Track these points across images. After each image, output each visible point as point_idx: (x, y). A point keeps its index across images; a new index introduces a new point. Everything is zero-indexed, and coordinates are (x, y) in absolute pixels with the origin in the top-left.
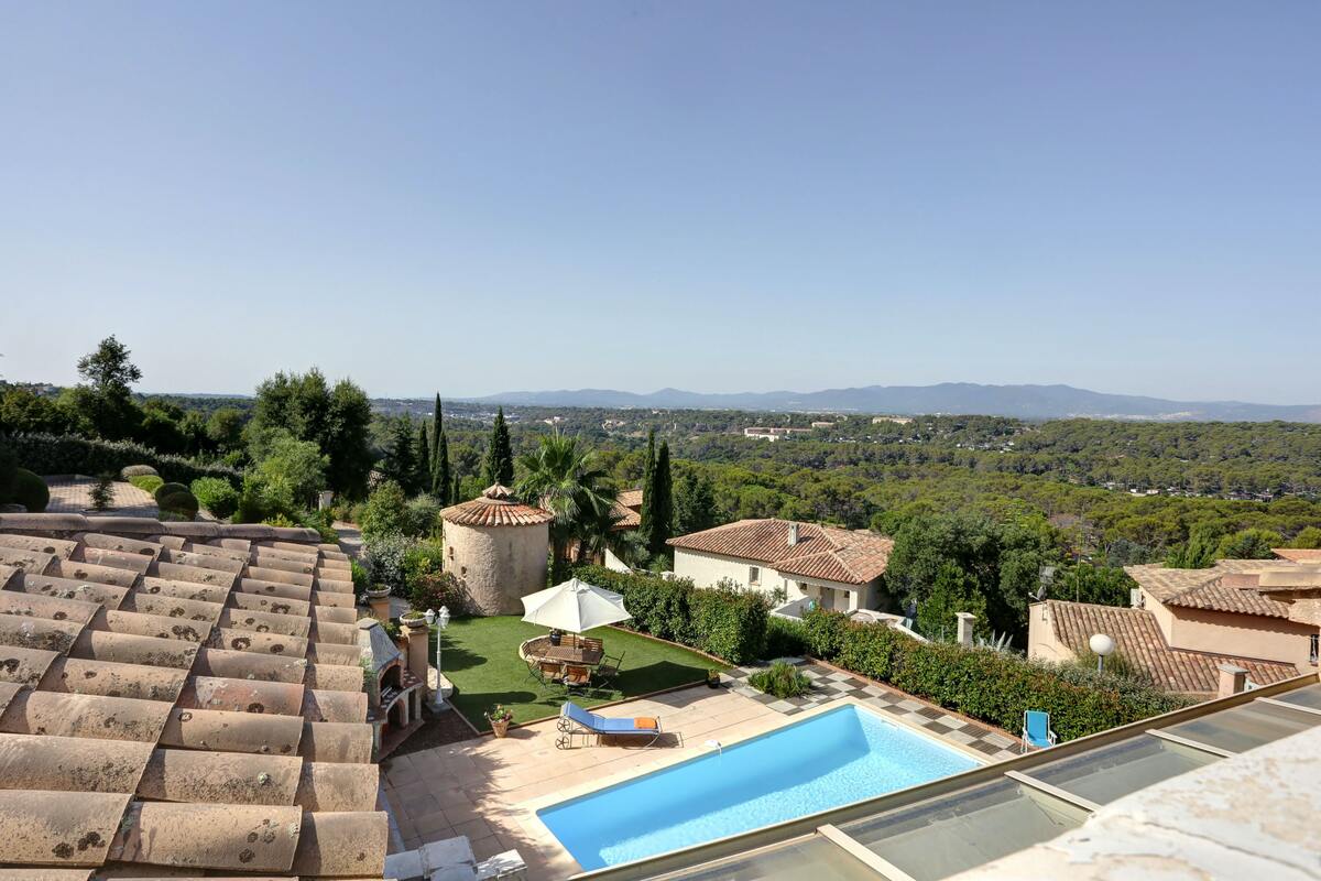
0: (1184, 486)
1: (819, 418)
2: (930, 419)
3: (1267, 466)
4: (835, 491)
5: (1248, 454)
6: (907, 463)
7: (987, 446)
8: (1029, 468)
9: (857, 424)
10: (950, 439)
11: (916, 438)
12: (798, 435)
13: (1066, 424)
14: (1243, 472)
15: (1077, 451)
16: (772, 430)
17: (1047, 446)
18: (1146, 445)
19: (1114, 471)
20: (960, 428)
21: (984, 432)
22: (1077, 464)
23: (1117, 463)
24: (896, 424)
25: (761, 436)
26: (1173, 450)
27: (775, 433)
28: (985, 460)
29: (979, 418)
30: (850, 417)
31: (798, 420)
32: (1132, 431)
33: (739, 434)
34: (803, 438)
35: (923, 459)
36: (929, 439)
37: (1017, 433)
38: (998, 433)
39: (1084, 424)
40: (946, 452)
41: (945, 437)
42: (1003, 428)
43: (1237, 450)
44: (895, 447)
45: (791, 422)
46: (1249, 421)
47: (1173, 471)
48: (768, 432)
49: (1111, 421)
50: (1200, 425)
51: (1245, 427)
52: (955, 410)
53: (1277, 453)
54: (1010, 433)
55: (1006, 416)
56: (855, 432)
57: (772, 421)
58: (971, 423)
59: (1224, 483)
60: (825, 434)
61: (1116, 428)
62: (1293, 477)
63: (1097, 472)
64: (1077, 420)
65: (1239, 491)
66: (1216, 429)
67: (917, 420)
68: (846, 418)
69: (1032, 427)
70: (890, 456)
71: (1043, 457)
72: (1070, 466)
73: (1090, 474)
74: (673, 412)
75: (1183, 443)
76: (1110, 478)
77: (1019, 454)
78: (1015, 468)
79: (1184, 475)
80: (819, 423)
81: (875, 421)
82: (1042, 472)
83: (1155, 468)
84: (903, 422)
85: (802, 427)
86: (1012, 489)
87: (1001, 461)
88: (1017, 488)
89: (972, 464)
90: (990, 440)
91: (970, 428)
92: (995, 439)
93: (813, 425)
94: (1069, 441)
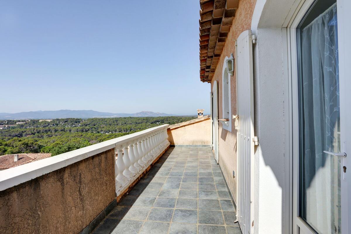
0: (116, 131)
1: (19, 121)
2: (58, 120)
3: (129, 126)
4: (27, 143)
5: (126, 124)
6: (51, 132)
7: (74, 126)
8: (84, 130)
9: (34, 122)
10: (64, 125)
11: (54, 125)
12: (10, 127)
13: (92, 119)
14: (125, 127)
15: (95, 125)
17: (88, 125)
18: (109, 123)
19: (103, 129)
20: (66, 122)
21: (73, 122)
22: (95, 128)
23: (103, 127)
24: (47, 122)
26: (114, 124)
28: (73, 129)
29: (72, 119)
30: (31, 120)
31: (11, 122)
32: (106, 120)
34: (13, 128)
35: (56, 131)
36: (57, 125)
37: (81, 122)
38: (76, 122)
39: (96, 119)
40: (63, 128)
41: (62, 124)
42: (77, 121)
43: (124, 123)
44: (47, 128)
45: (8, 123)
46: (126, 117)
47: (114, 128)
49: (102, 118)
50: (118, 118)
51: (125, 118)
52: (65, 117)
53: (130, 123)
54: (79, 122)
55: (78, 118)
56: (33, 125)
59: (122, 129)
60: (22, 126)
61: (103, 120)
62: (133, 127)
63: (100, 130)
64: (94, 118)
65: (125, 131)
66: (121, 119)
67: (54, 120)
68: (30, 121)
69: (85, 120)
70: (46, 131)
71: (87, 127)
72: (94, 129)
73: (98, 130)
75: (115, 122)
76: (102, 131)
77: (82, 127)
78: (81, 131)
79: (116, 129)
80: (19, 123)
81: (40, 121)
82: (88, 131)
83: (110, 128)
84: (49, 121)
85: (12, 124)
86: (81, 136)
87: (78, 129)
88: (82, 135)
89: (70, 131)
90: (74, 124)
91: (69, 121)
92: (76, 124)
93: (17, 123)
94: (93, 123)
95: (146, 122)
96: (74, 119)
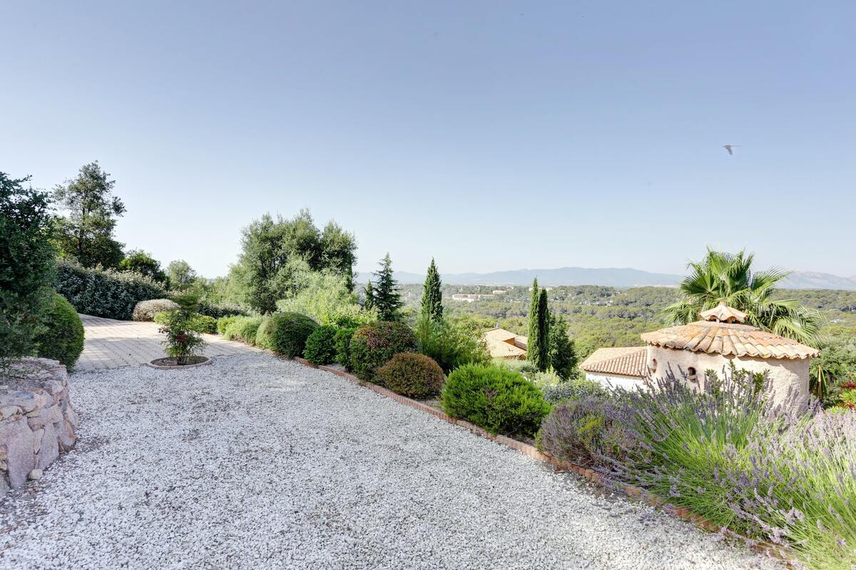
1: (497, 288)
2: (563, 288)
7: (598, 303)
8: (626, 315)
9: (520, 291)
10: (576, 299)
11: (556, 299)
12: (485, 298)
13: (641, 289)
15: (648, 305)
16: (469, 296)
17: (632, 302)
20: (581, 293)
21: (595, 295)
25: (464, 299)
27: (471, 298)
28: (599, 311)
29: (592, 287)
30: (515, 287)
31: (484, 290)
33: (449, 298)
34: (489, 301)
35: (563, 311)
36: (563, 300)
37: (613, 296)
38: (603, 295)
39: (651, 290)
40: (577, 307)
41: (573, 298)
42: (605, 293)
45: (480, 290)
48: (467, 297)
52: (577, 282)
54: (609, 295)
55: (606, 286)
56: (519, 296)
57: (469, 290)
58: (587, 290)
60: (501, 298)
64: (646, 288)
67: (555, 288)
68: (513, 288)
69: (621, 292)
71: (631, 308)
72: (649, 314)
74: (407, 286)
77: (617, 308)
78: (618, 315)
80: (497, 291)
81: (530, 289)
82: (633, 317)
84: (547, 290)
85: (487, 293)
87: (610, 312)
89: (592, 315)
90: (599, 300)
91: (586, 294)
92: (602, 299)
93: (494, 292)
94: (644, 300)
95: (820, 305)
96: (597, 287)
